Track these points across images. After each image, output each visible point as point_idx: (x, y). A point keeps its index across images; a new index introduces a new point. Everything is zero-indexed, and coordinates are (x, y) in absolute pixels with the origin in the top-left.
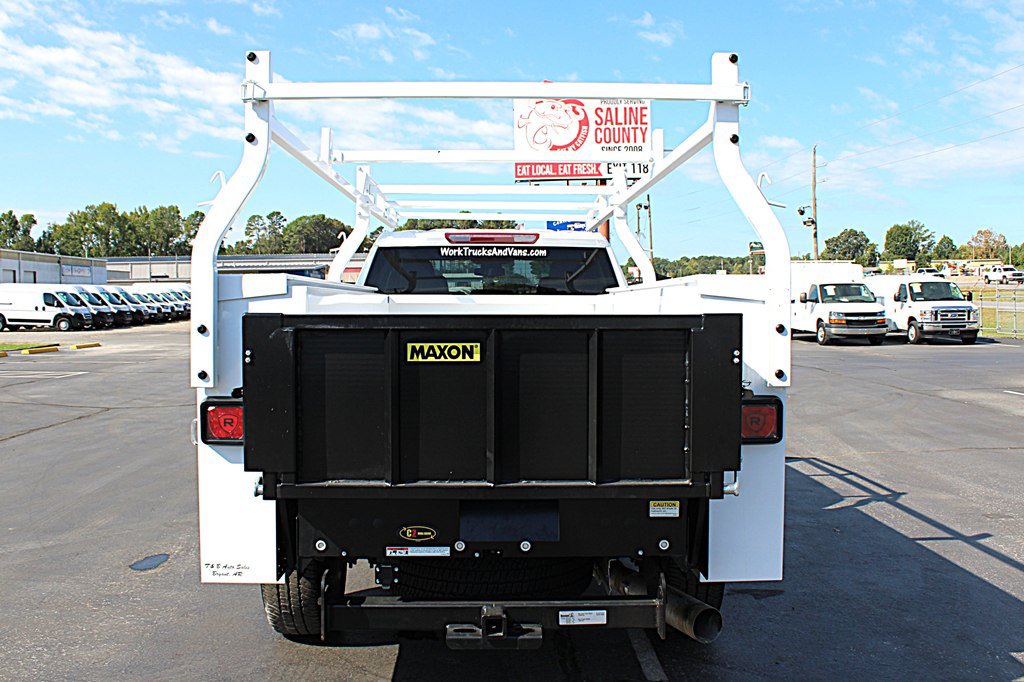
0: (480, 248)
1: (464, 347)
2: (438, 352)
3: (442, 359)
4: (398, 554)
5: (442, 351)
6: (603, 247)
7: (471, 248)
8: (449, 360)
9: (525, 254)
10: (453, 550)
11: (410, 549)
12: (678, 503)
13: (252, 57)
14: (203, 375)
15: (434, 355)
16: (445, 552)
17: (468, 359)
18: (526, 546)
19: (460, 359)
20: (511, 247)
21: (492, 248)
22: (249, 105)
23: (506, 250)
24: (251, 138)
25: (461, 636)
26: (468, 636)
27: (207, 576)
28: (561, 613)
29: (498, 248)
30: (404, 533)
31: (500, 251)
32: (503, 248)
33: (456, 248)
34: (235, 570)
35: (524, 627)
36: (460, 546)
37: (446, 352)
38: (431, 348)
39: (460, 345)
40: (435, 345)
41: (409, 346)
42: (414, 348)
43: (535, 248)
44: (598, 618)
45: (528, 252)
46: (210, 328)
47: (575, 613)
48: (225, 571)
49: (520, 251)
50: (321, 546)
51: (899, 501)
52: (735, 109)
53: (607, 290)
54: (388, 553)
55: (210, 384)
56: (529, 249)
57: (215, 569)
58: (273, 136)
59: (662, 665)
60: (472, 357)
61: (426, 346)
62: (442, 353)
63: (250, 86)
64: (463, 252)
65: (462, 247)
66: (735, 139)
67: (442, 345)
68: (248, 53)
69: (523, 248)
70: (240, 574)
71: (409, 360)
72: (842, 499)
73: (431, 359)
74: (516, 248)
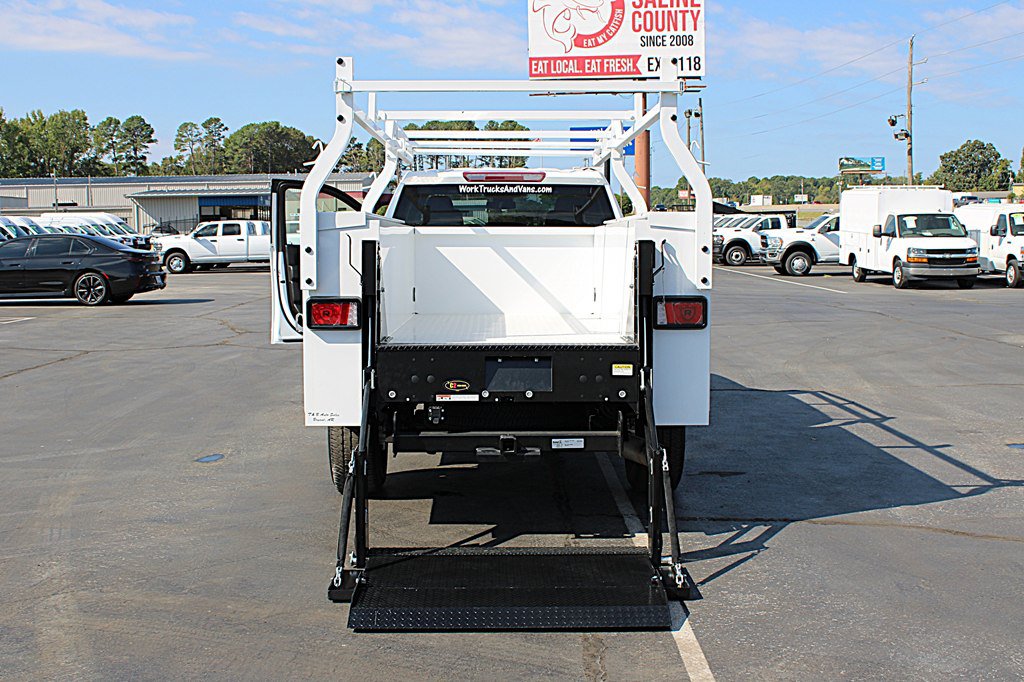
0: (494, 186)
4: (444, 400)
6: (603, 185)
7: (486, 185)
9: (533, 191)
10: (481, 397)
11: (452, 396)
12: (631, 366)
13: (340, 62)
14: (309, 281)
16: (475, 398)
18: (529, 394)
20: (521, 185)
21: (504, 186)
22: (340, 95)
23: (516, 188)
24: (341, 118)
25: (487, 453)
26: (491, 453)
27: (308, 422)
28: (553, 440)
29: (509, 186)
30: (448, 386)
31: (511, 188)
32: (514, 186)
33: (473, 185)
34: (329, 417)
35: (528, 449)
36: (486, 394)
43: (542, 186)
44: (579, 444)
45: (536, 189)
46: (314, 249)
47: (563, 440)
48: (323, 417)
49: (529, 188)
50: (392, 394)
51: (886, 423)
52: (674, 97)
53: (605, 222)
54: (438, 399)
55: (314, 288)
56: (537, 186)
57: (315, 416)
58: (356, 118)
59: (635, 507)
63: (340, 83)
64: (479, 189)
65: (477, 185)
66: (674, 118)
68: (337, 59)
69: (531, 186)
70: (332, 419)
72: (831, 420)
74: (525, 185)
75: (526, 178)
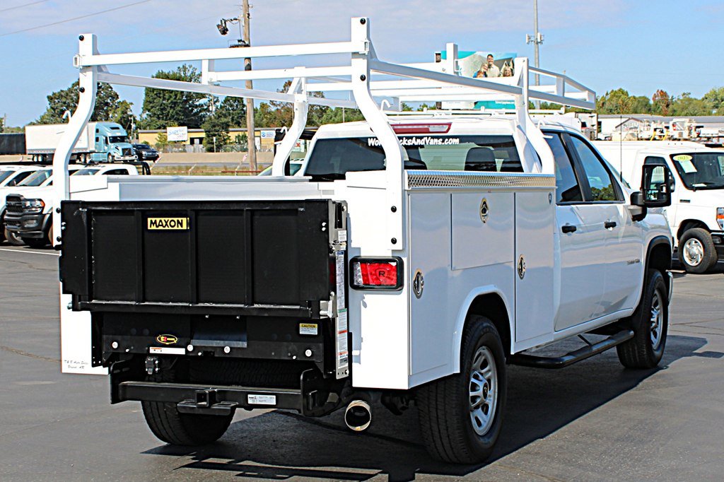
1: (178, 221)
2: (164, 224)
3: (166, 228)
4: (157, 352)
5: (166, 222)
6: (510, 134)
8: (170, 228)
9: (440, 143)
10: (187, 351)
11: (163, 349)
12: (316, 325)
15: (162, 225)
17: (180, 228)
18: (228, 350)
19: (176, 228)
20: (428, 137)
21: (411, 138)
23: (423, 140)
25: (186, 405)
26: (190, 405)
27: (65, 369)
28: (249, 396)
29: (417, 138)
30: (160, 339)
31: (418, 140)
32: (421, 138)
34: (79, 364)
36: (190, 348)
37: (168, 224)
38: (161, 221)
39: (176, 219)
40: (163, 219)
41: (149, 219)
42: (151, 221)
43: (449, 137)
44: (271, 400)
45: (443, 141)
47: (258, 396)
48: (75, 365)
49: (436, 140)
50: (115, 345)
54: (151, 351)
56: (444, 138)
57: (69, 364)
60: (182, 227)
61: (158, 220)
62: (166, 225)
67: (166, 219)
69: (438, 138)
70: (83, 367)
71: (149, 228)
73: (161, 228)
74: (433, 137)
75: (431, 129)
